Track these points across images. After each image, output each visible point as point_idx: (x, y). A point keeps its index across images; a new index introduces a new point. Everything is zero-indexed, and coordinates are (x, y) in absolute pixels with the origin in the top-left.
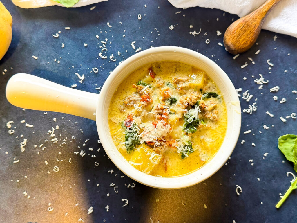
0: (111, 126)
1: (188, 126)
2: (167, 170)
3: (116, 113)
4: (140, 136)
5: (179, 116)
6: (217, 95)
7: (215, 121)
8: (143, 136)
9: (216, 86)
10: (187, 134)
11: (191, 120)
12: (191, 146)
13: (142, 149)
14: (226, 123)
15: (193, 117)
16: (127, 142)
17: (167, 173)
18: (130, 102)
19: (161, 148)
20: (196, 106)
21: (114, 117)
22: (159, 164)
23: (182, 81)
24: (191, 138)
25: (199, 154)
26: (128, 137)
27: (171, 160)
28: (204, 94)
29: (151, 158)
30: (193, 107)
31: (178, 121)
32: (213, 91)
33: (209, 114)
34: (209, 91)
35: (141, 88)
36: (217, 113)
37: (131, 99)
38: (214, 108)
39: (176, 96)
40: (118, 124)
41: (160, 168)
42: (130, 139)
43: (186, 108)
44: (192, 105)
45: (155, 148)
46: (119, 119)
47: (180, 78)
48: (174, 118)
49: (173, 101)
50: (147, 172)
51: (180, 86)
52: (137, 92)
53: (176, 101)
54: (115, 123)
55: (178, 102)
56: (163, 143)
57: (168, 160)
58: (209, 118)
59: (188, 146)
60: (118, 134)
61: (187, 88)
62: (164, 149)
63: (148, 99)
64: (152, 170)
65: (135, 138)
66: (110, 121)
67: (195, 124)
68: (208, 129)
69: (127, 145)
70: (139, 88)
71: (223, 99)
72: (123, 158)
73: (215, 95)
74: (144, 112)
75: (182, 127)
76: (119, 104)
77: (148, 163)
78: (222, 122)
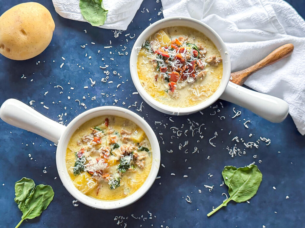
0: (67, 153)
1: (121, 167)
2: (98, 195)
3: (74, 145)
4: (85, 166)
5: (117, 158)
6: (149, 151)
7: (142, 168)
8: (88, 166)
9: (149, 144)
10: (118, 172)
11: (124, 163)
12: (119, 183)
13: (84, 176)
14: (149, 172)
15: (126, 162)
16: (75, 168)
17: (98, 196)
18: (85, 139)
19: (98, 178)
20: (131, 154)
21: (72, 147)
22: (94, 189)
23: (126, 133)
24: (120, 176)
25: (124, 189)
26: (77, 164)
27: (103, 187)
28: (140, 147)
29: (88, 183)
30: (129, 155)
31: (116, 161)
32: (147, 147)
33: (138, 162)
34: (144, 146)
35: (96, 131)
36: (144, 163)
37: (87, 137)
38: (144, 159)
39: (119, 143)
40: (73, 153)
41: (94, 192)
42: (78, 166)
43: (124, 154)
44: (128, 153)
45: (93, 177)
46: (75, 149)
47: (126, 131)
48: (113, 159)
49: (116, 147)
50: (83, 192)
51: (125, 136)
52: (93, 134)
53: (118, 147)
54: (71, 151)
55: (119, 148)
56: (99, 175)
57: (101, 187)
58: (138, 165)
59: (117, 181)
60: (71, 160)
61: (128, 140)
62: (100, 179)
63: (98, 141)
64: (87, 192)
65: (82, 166)
66: (68, 149)
67: (126, 167)
68: (135, 172)
69: (75, 170)
70: (94, 131)
71: (152, 154)
72: (69, 178)
73: (147, 150)
74: (93, 150)
75: (117, 167)
76: (78, 139)
77: (86, 186)
78: (147, 170)
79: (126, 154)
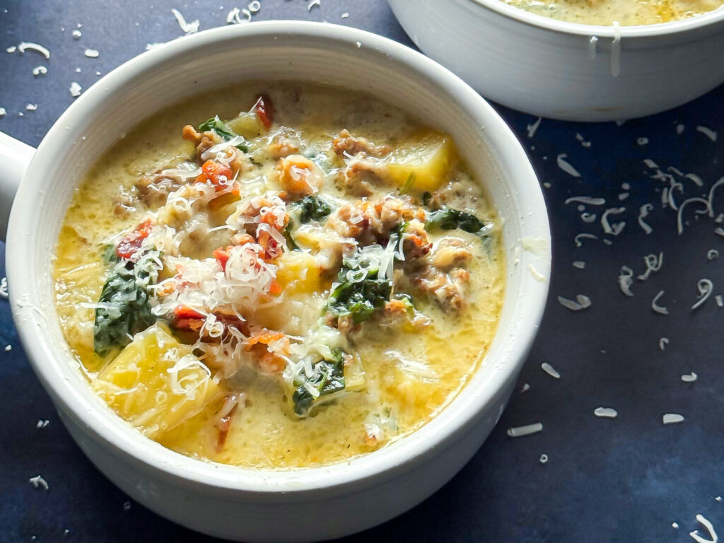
1: (344, 296)
2: (227, 445)
4: (158, 288)
5: (323, 260)
6: (482, 226)
7: (452, 308)
9: (484, 198)
10: (334, 323)
11: (360, 276)
12: (339, 368)
14: (494, 326)
15: (372, 268)
16: (103, 306)
17: (224, 454)
18: (158, 181)
19: (226, 353)
20: (394, 236)
22: (204, 417)
23: (364, 149)
24: (346, 345)
25: (367, 413)
26: (115, 291)
27: (252, 409)
28: (435, 208)
30: (382, 241)
31: (316, 275)
32: (470, 210)
33: (434, 277)
34: (454, 205)
35: (211, 139)
36: (466, 281)
37: (165, 173)
38: (460, 261)
39: (329, 198)
41: (202, 433)
42: (117, 297)
43: (358, 238)
44: (380, 232)
45: (199, 345)
46: (103, 233)
47: (362, 140)
48: (303, 262)
49: (313, 213)
51: (353, 161)
52: (195, 158)
53: (327, 212)
55: (333, 217)
56: (234, 331)
58: (432, 291)
59: (329, 362)
61: (371, 176)
62: (232, 360)
63: (222, 178)
65: (138, 294)
68: (418, 330)
69: (100, 319)
70: (205, 140)
71: (499, 243)
73: (472, 225)
74: (199, 222)
75: (323, 300)
78: (480, 318)
79: (368, 235)
